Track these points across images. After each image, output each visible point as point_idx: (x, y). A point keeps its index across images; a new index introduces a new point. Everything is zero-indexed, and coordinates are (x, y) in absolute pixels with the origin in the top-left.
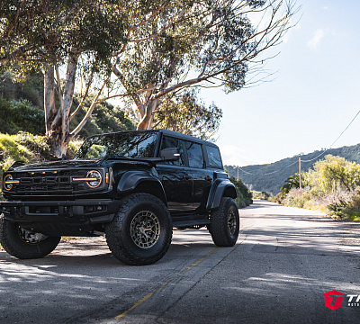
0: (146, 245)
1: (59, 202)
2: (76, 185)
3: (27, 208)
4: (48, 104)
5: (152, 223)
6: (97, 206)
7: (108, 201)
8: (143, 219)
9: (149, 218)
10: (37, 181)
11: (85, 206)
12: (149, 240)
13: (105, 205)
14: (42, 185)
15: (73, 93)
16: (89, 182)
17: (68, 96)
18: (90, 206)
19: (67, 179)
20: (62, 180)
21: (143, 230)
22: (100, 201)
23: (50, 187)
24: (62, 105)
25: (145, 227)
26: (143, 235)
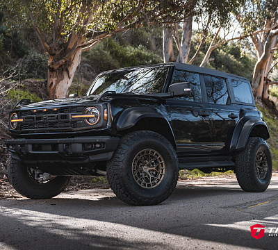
0: (149, 185)
1: (58, 140)
2: (74, 122)
3: (30, 146)
4: (167, 53)
5: (156, 162)
6: (96, 143)
7: (105, 139)
8: (147, 158)
9: (153, 157)
10: (39, 118)
11: (83, 144)
12: (153, 180)
13: (104, 143)
14: (43, 123)
15: (190, 40)
16: (88, 118)
17: (186, 43)
18: (89, 143)
19: (66, 117)
20: (62, 117)
21: (146, 169)
22: (98, 139)
23: (51, 125)
24: (181, 53)
25: (149, 166)
26: (146, 174)
